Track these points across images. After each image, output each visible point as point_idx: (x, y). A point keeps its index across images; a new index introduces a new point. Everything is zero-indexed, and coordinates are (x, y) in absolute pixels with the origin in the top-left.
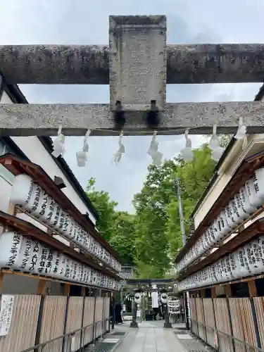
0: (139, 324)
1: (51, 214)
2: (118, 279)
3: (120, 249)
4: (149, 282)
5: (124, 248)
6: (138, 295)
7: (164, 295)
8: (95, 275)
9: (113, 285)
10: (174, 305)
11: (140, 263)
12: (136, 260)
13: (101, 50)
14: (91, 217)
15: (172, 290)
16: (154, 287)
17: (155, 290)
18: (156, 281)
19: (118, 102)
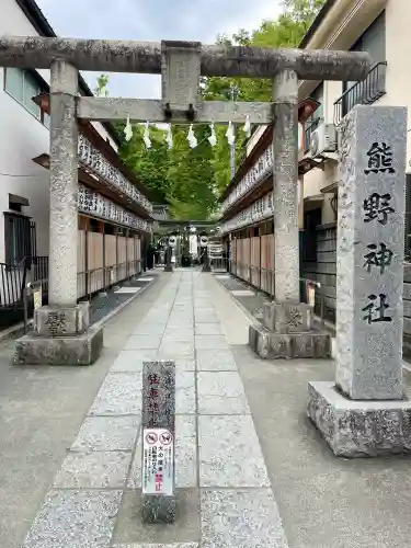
0: (174, 269)
1: (86, 154)
2: (150, 220)
3: (147, 181)
4: (187, 224)
5: (153, 180)
6: (173, 238)
7: (204, 238)
8: (126, 215)
9: (144, 226)
10: (215, 250)
11: (175, 201)
12: (169, 197)
13: (152, 52)
14: (112, 144)
15: (213, 234)
16: (193, 229)
17: (193, 233)
18: (194, 223)
19: (168, 104)
